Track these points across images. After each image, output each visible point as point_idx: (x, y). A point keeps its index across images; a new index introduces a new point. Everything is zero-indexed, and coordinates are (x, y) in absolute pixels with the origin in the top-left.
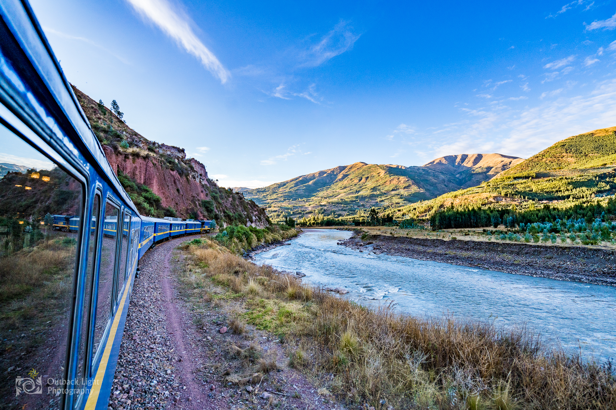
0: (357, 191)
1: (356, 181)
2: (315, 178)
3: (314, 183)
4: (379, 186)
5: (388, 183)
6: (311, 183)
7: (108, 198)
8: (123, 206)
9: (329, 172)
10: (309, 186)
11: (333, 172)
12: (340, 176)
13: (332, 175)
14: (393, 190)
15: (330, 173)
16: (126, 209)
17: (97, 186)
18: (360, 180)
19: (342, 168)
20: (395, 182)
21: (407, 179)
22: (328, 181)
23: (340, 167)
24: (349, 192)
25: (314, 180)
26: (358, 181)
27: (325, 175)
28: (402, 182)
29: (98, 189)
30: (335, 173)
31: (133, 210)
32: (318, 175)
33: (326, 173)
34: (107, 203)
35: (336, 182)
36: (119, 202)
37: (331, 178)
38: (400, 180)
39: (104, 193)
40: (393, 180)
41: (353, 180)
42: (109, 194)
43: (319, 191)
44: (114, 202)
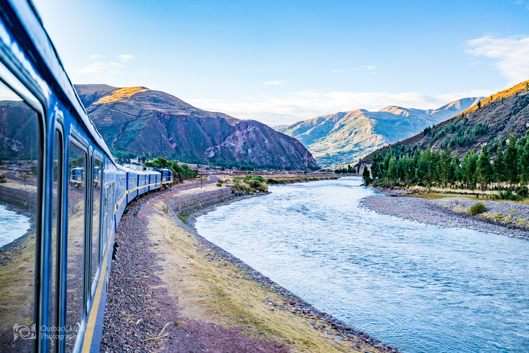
0: (343, 146)
1: (347, 135)
2: (312, 126)
3: (312, 133)
4: (362, 142)
5: (369, 140)
6: (308, 132)
7: (72, 135)
8: (91, 147)
9: (327, 119)
10: (306, 136)
11: (331, 119)
12: (336, 127)
13: (330, 123)
14: (369, 147)
15: (328, 121)
16: (95, 151)
17: (57, 116)
18: (350, 134)
19: (341, 115)
20: (373, 140)
21: (382, 138)
22: (325, 130)
23: (339, 113)
24: (337, 146)
25: (312, 129)
26: (348, 135)
27: (323, 123)
28: (378, 140)
29: (59, 121)
30: (333, 121)
31: (105, 153)
32: (316, 123)
33: (325, 119)
34: (71, 142)
35: (332, 132)
36: (86, 140)
37: (329, 127)
38: (377, 138)
39: (66, 127)
40: (372, 137)
41: (345, 133)
42: (73, 128)
43: (314, 142)
44: (79, 141)
